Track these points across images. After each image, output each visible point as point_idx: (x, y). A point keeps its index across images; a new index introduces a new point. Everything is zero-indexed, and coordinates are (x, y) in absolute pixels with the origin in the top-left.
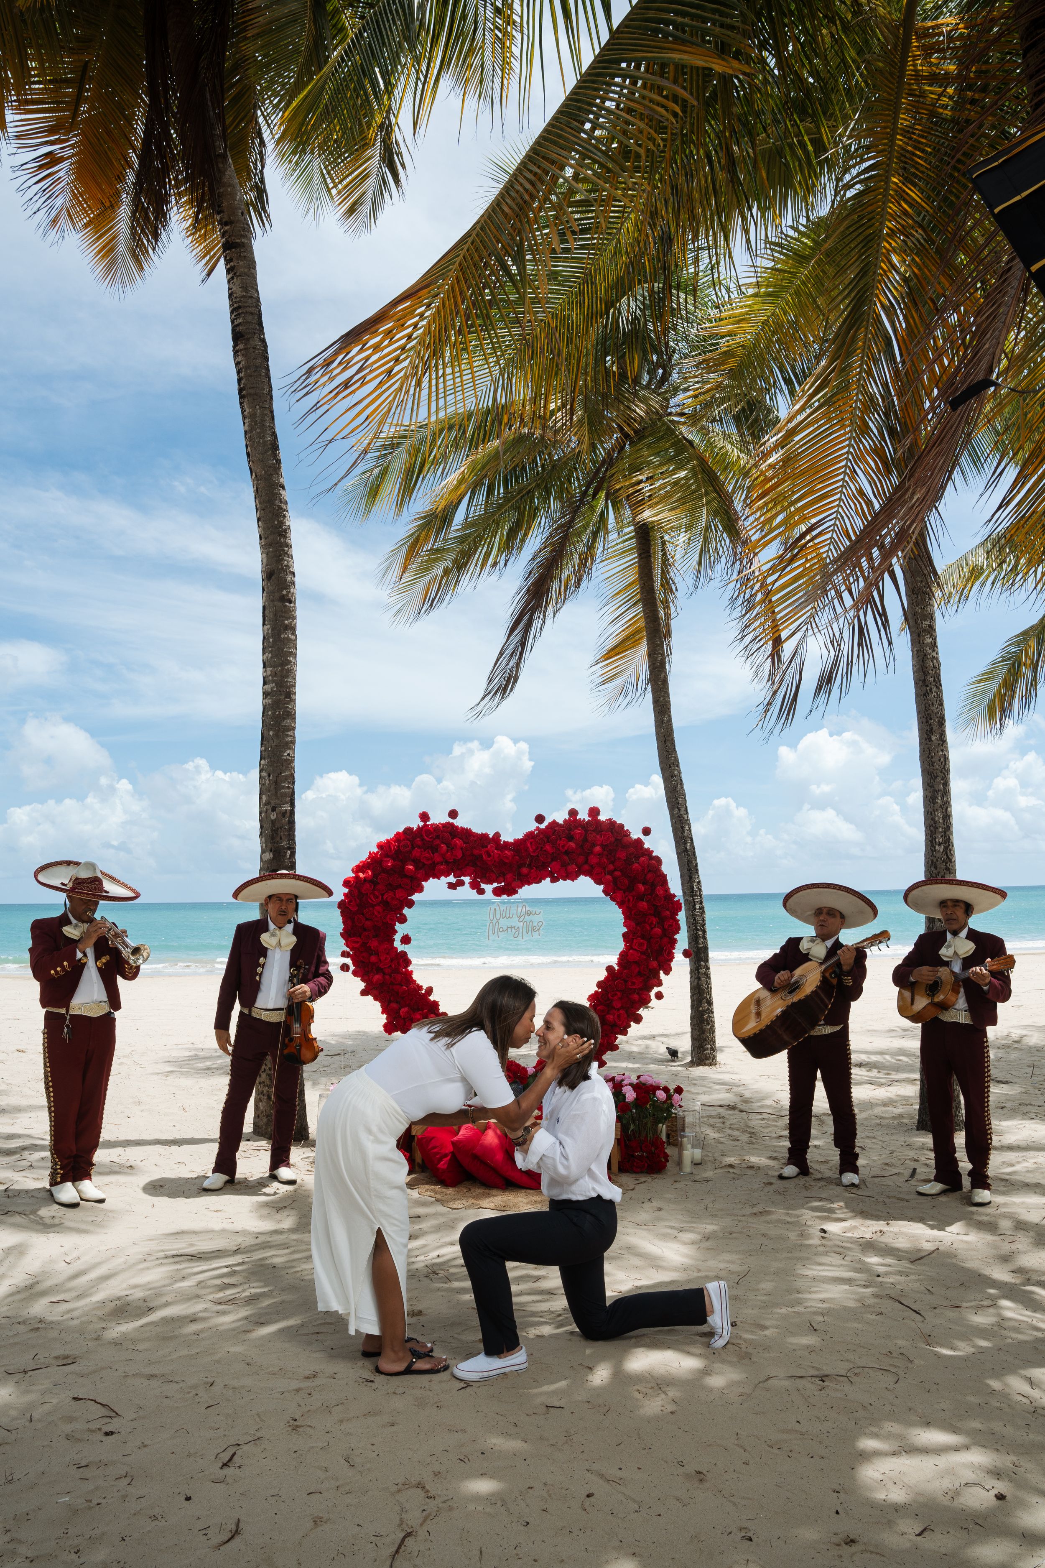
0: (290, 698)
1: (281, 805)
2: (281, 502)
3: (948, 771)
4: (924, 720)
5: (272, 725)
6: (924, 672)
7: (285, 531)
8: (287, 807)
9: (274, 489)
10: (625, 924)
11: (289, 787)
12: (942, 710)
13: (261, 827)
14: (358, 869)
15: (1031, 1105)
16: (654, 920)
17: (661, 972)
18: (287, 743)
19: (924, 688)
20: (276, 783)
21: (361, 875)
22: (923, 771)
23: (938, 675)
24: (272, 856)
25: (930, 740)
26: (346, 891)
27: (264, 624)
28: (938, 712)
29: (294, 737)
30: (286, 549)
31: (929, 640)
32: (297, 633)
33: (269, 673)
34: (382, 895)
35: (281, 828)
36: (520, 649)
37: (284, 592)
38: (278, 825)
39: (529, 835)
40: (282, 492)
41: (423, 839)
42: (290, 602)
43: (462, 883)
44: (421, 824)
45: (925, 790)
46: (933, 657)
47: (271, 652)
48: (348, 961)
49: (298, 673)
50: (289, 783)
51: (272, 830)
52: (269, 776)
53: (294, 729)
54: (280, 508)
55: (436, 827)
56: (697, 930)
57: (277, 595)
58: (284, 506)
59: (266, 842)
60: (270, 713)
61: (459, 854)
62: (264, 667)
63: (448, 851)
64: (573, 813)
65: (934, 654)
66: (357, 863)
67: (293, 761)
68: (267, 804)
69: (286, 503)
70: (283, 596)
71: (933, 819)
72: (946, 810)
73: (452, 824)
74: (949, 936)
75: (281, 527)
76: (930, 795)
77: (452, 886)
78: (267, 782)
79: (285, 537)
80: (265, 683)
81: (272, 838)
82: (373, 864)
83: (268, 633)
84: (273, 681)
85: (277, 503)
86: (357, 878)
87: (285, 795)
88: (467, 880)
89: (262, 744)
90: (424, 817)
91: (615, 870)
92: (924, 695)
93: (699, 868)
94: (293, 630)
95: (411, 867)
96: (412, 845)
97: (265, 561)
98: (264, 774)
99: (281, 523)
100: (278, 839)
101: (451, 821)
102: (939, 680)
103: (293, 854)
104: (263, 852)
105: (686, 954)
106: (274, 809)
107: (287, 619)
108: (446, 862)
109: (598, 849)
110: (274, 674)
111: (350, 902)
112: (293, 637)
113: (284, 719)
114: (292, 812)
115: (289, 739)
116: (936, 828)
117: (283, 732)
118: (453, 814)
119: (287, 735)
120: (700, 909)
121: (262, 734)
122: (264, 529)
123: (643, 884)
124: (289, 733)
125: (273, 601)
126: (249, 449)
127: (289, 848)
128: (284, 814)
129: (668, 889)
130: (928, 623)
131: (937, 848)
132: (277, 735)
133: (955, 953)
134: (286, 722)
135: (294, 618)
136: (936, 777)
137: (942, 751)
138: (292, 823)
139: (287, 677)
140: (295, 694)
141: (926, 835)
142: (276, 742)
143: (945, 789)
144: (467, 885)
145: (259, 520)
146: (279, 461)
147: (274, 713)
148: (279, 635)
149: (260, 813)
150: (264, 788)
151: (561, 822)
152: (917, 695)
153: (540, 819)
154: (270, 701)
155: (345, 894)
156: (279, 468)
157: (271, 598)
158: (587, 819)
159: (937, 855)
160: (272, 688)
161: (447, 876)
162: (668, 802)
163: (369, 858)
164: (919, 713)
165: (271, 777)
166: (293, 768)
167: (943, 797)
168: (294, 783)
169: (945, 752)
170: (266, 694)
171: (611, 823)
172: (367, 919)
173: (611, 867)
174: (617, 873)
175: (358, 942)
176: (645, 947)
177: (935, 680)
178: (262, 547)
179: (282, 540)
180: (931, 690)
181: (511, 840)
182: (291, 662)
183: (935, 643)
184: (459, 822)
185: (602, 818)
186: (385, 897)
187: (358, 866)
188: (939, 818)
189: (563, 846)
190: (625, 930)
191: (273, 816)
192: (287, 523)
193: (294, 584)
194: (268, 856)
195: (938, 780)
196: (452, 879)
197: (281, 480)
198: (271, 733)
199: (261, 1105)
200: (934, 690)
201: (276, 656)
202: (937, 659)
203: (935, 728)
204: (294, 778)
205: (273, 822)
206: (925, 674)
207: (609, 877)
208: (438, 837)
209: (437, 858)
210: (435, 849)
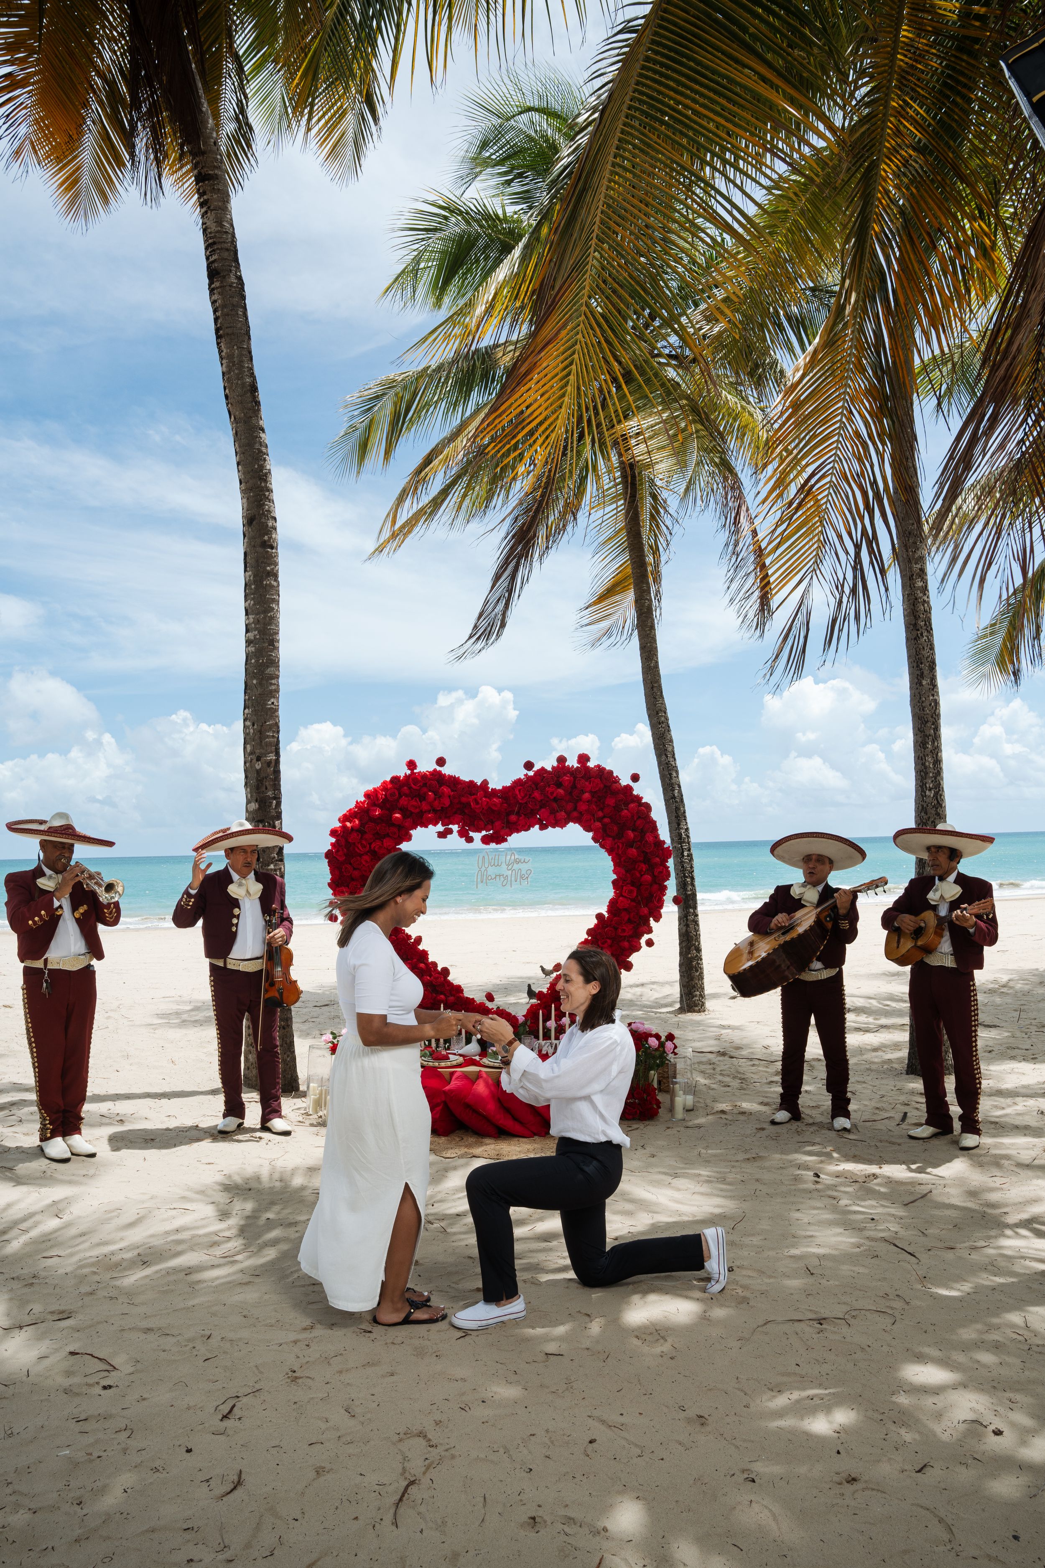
0: (273, 645)
1: (265, 755)
2: (261, 445)
3: (939, 716)
4: (915, 665)
5: (256, 674)
6: (915, 617)
7: (266, 475)
8: (272, 757)
9: (254, 432)
10: (615, 872)
11: (273, 736)
12: (933, 654)
13: (246, 777)
14: (344, 819)
15: (1018, 1048)
16: (644, 867)
17: (651, 919)
18: (271, 691)
19: (915, 633)
20: (260, 732)
21: (348, 824)
22: (914, 716)
23: (929, 619)
24: (257, 806)
25: (921, 684)
26: (333, 840)
27: (245, 571)
28: (928, 657)
29: (278, 685)
30: (267, 493)
31: (920, 584)
32: (279, 579)
33: (251, 620)
34: (370, 844)
35: (266, 778)
36: (507, 595)
37: (266, 538)
38: (263, 775)
39: (518, 783)
40: (262, 435)
41: (410, 788)
42: (272, 548)
43: (450, 832)
44: (409, 772)
45: (915, 735)
46: (924, 601)
47: (253, 599)
49: (281, 620)
50: (274, 732)
51: (257, 780)
52: (253, 725)
53: (278, 677)
54: (260, 451)
55: (424, 776)
56: (685, 876)
57: (258, 541)
58: (264, 450)
59: (251, 793)
60: (253, 661)
61: (447, 802)
62: (247, 614)
63: (435, 799)
64: (562, 760)
65: (925, 598)
66: (344, 812)
67: (277, 710)
68: (251, 753)
69: (266, 446)
70: (265, 541)
71: (923, 764)
72: (937, 755)
73: (440, 772)
74: (937, 881)
75: (261, 471)
76: (920, 740)
77: (442, 835)
78: (252, 731)
79: (266, 481)
80: (247, 631)
81: (258, 788)
82: (359, 813)
83: (250, 580)
84: (256, 629)
85: (257, 446)
86: (344, 827)
87: (270, 744)
88: (455, 828)
89: (245, 693)
90: (411, 765)
91: (604, 817)
92: (915, 639)
93: (687, 814)
94: (275, 576)
95: (397, 815)
96: (399, 794)
97: (245, 506)
98: (248, 723)
99: (262, 467)
100: (264, 789)
101: (438, 768)
102: (930, 624)
103: (279, 804)
104: (248, 802)
105: (676, 900)
106: (258, 759)
107: (269, 565)
108: (434, 810)
109: (587, 795)
110: (257, 622)
111: (337, 851)
112: (275, 584)
113: (268, 667)
114: (277, 762)
115: (273, 687)
116: (926, 773)
117: (267, 681)
118: (441, 762)
119: (271, 684)
120: (688, 856)
121: (246, 683)
122: (244, 474)
123: (633, 831)
124: (273, 681)
125: (254, 546)
126: (227, 391)
127: (275, 798)
128: (269, 763)
129: (657, 836)
130: (919, 566)
131: (928, 793)
132: (260, 683)
133: (943, 897)
134: (270, 670)
135: (276, 564)
136: (927, 722)
137: (933, 695)
138: (277, 772)
139: (270, 624)
140: (278, 641)
141: (916, 780)
142: (260, 691)
143: (935, 734)
144: (455, 834)
145: (238, 464)
146: (258, 403)
147: (257, 661)
148: (261, 582)
149: (245, 763)
150: (248, 737)
151: (549, 769)
152: (907, 639)
153: (529, 765)
154: (253, 649)
155: (332, 844)
156: (259, 410)
157: (253, 543)
158: (576, 765)
159: (928, 800)
160: (255, 636)
161: (435, 824)
162: (655, 748)
163: (356, 807)
164: (909, 657)
165: (255, 727)
166: (278, 717)
167: (933, 742)
168: (278, 732)
169: (936, 697)
170: (248, 642)
171: (600, 770)
172: (355, 869)
173: (600, 814)
174: (606, 820)
176: (635, 894)
177: (925, 624)
178: (242, 491)
179: (263, 484)
180: (922, 634)
181: (499, 787)
182: (273, 609)
183: (926, 586)
184: (446, 770)
185: (591, 764)
186: (373, 845)
187: (345, 815)
188: (930, 763)
189: (552, 793)
190: (615, 877)
191: (258, 766)
192: (268, 467)
193: (275, 529)
194: (254, 806)
195: (929, 724)
196: (440, 828)
197: (261, 422)
198: (255, 682)
200: (925, 634)
201: (258, 603)
202: (928, 603)
203: (926, 672)
204: (278, 727)
205: (258, 772)
206: (916, 618)
207: (598, 824)
208: (425, 785)
209: (425, 806)
210: (423, 798)
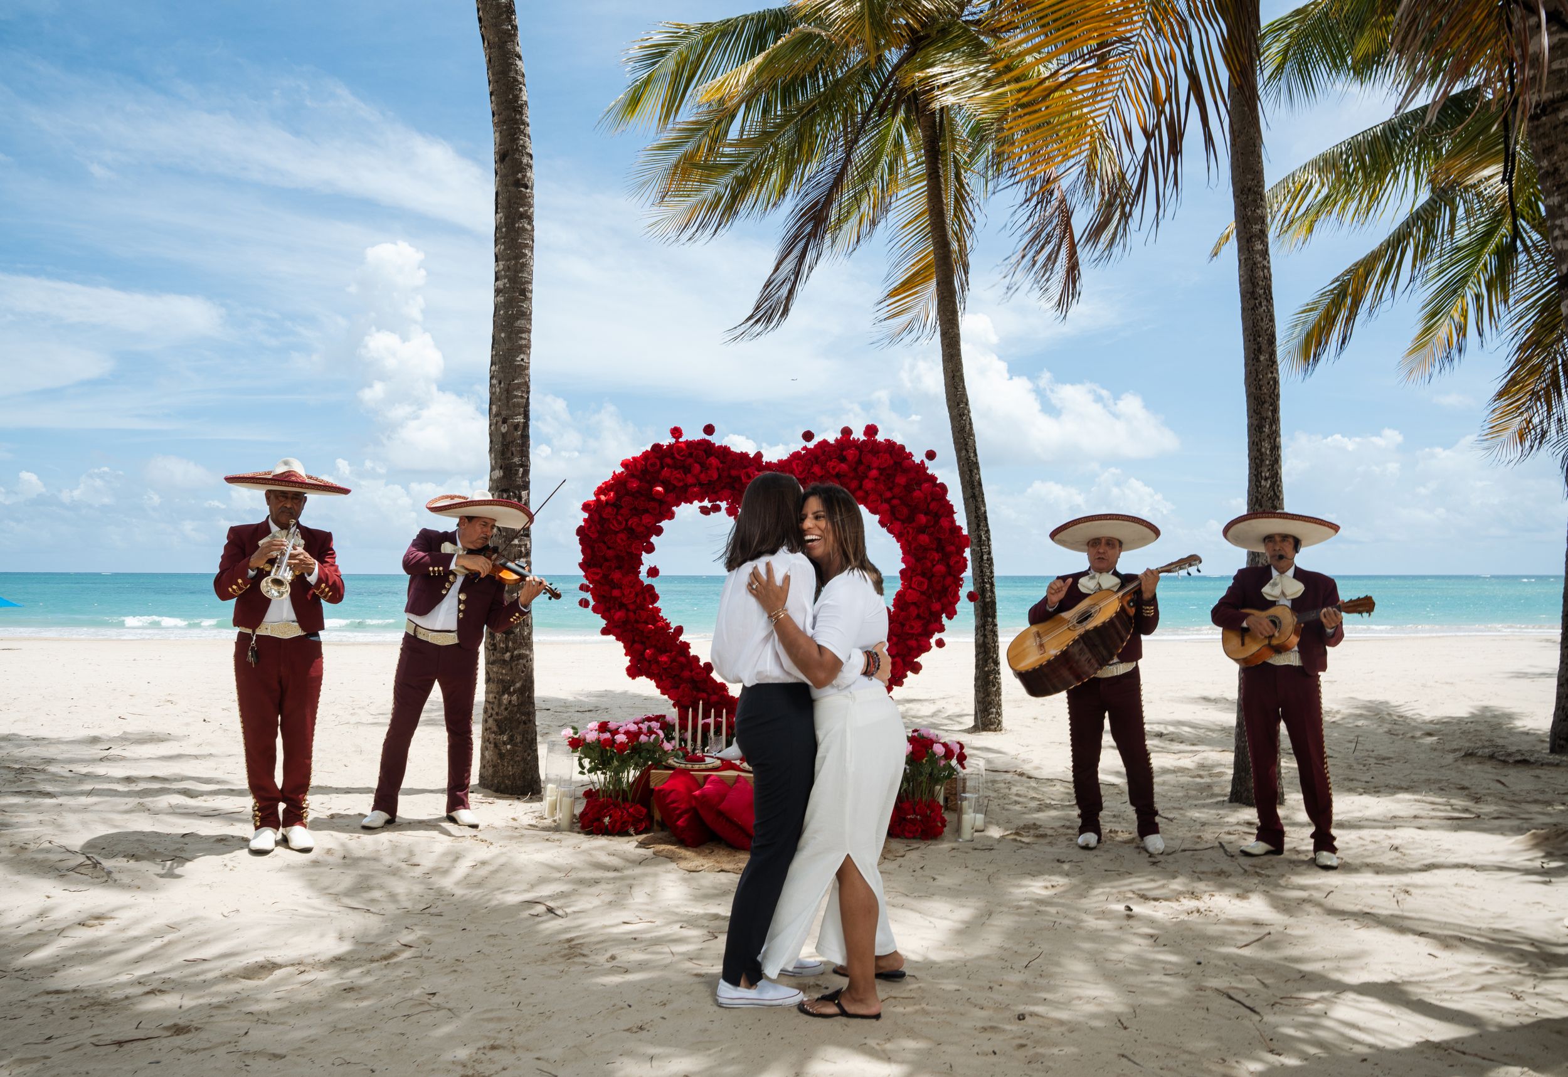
0: (525, 295)
1: (512, 417)
2: (517, 74)
3: (1278, 396)
4: (1252, 338)
5: (504, 326)
6: (1253, 284)
7: (521, 106)
8: (520, 419)
9: (509, 58)
10: (904, 560)
11: (522, 397)
12: (1273, 326)
13: (491, 442)
14: (600, 491)
15: (1357, 780)
16: (936, 556)
17: (944, 616)
18: (521, 346)
19: (1252, 302)
20: (508, 391)
21: (603, 498)
22: (1248, 397)
23: (1269, 287)
24: (502, 474)
25: (1258, 360)
26: (586, 515)
27: (496, 212)
28: (1268, 329)
29: (529, 341)
30: (522, 127)
31: (1259, 247)
32: (534, 223)
33: (501, 267)
34: (627, 521)
35: (512, 442)
36: (792, 278)
37: (520, 176)
38: (509, 439)
39: (795, 456)
40: (518, 62)
41: (673, 458)
42: (526, 187)
43: (717, 509)
44: (673, 441)
45: (1250, 417)
46: (1264, 267)
47: (503, 243)
48: (588, 596)
49: (535, 269)
50: (523, 392)
51: (503, 445)
52: (500, 383)
53: (529, 331)
54: (516, 80)
55: (688, 444)
56: (984, 582)
57: (511, 179)
58: (520, 78)
59: (495, 459)
60: (502, 312)
61: (715, 476)
62: (497, 261)
63: (701, 472)
64: (847, 432)
65: (1265, 263)
66: (599, 484)
67: (527, 368)
68: (497, 415)
69: (523, 76)
70: (518, 180)
71: (1259, 450)
72: (1275, 440)
73: (708, 442)
74: (1275, 573)
75: (516, 101)
76: (1256, 423)
77: (705, 511)
78: (498, 390)
79: (521, 113)
80: (497, 279)
81: (503, 453)
82: (616, 488)
83: (500, 222)
84: (506, 277)
85: (512, 74)
86: (598, 500)
87: (518, 405)
88: (724, 505)
89: (493, 347)
90: (676, 432)
91: (894, 497)
92: (1253, 309)
94: (530, 219)
95: (660, 489)
96: (661, 464)
97: (498, 140)
98: (494, 381)
99: (517, 98)
100: (509, 455)
101: (708, 438)
102: (1270, 293)
103: (526, 472)
104: (493, 469)
105: (971, 597)
106: (504, 421)
107: (522, 206)
108: (700, 484)
109: (874, 473)
110: (507, 268)
111: (590, 527)
112: (529, 227)
113: (518, 319)
114: (526, 426)
115: (524, 342)
116: (1262, 461)
117: (517, 334)
118: (709, 430)
119: (521, 338)
120: (988, 560)
121: (493, 336)
122: (497, 105)
123: (926, 514)
124: (523, 335)
125: (506, 185)
126: (481, 13)
127: (522, 466)
128: (516, 427)
129: (953, 521)
130: (1259, 227)
131: (1263, 483)
132: (509, 338)
133: (1283, 593)
134: (520, 323)
135: (531, 206)
136: (1265, 402)
137: (1272, 373)
138: (525, 437)
139: (522, 271)
140: (531, 292)
141: (1250, 468)
142: (508, 345)
143: (1273, 416)
144: (723, 512)
145: (491, 94)
146: (515, 28)
147: (506, 313)
148: (513, 224)
149: (490, 426)
150: (494, 397)
151: (831, 441)
152: (1243, 309)
153: (808, 436)
154: (502, 299)
155: (585, 520)
156: (515, 35)
157: (505, 182)
158: (863, 438)
159: (1263, 491)
160: (505, 284)
161: (701, 501)
163: (613, 478)
164: (1245, 330)
165: (502, 385)
166: (528, 375)
167: (1271, 426)
168: (528, 392)
169: (1275, 375)
170: (498, 292)
171: (890, 444)
172: (609, 548)
173: (888, 495)
174: (895, 502)
175: (598, 574)
176: (925, 587)
177: (1265, 293)
178: (495, 124)
179: (518, 117)
180: (1260, 304)
181: (775, 461)
182: (526, 255)
183: (1267, 250)
184: (716, 440)
185: (880, 437)
186: (630, 523)
187: (600, 488)
188: (1266, 449)
189: (834, 468)
190: (903, 566)
191: (504, 429)
192: (524, 98)
193: (531, 167)
194: (498, 473)
195: (1266, 405)
196: (706, 503)
197: (518, 49)
198: (503, 335)
199: (487, 753)
200: (1264, 303)
201: (510, 248)
202: (1269, 269)
203: (1264, 347)
204: (528, 387)
205: (504, 435)
206: (1254, 285)
207: (885, 506)
208: (691, 455)
209: (690, 479)
210: (687, 470)
